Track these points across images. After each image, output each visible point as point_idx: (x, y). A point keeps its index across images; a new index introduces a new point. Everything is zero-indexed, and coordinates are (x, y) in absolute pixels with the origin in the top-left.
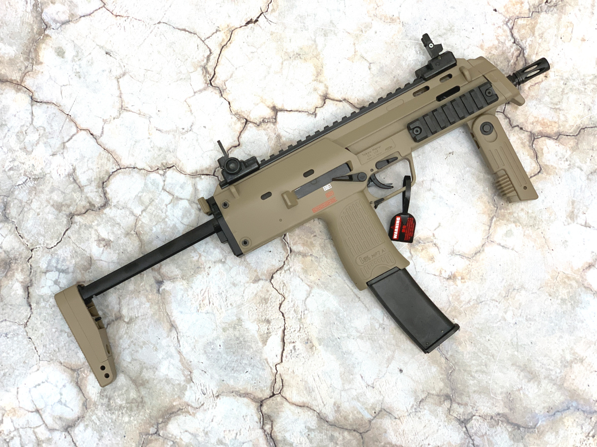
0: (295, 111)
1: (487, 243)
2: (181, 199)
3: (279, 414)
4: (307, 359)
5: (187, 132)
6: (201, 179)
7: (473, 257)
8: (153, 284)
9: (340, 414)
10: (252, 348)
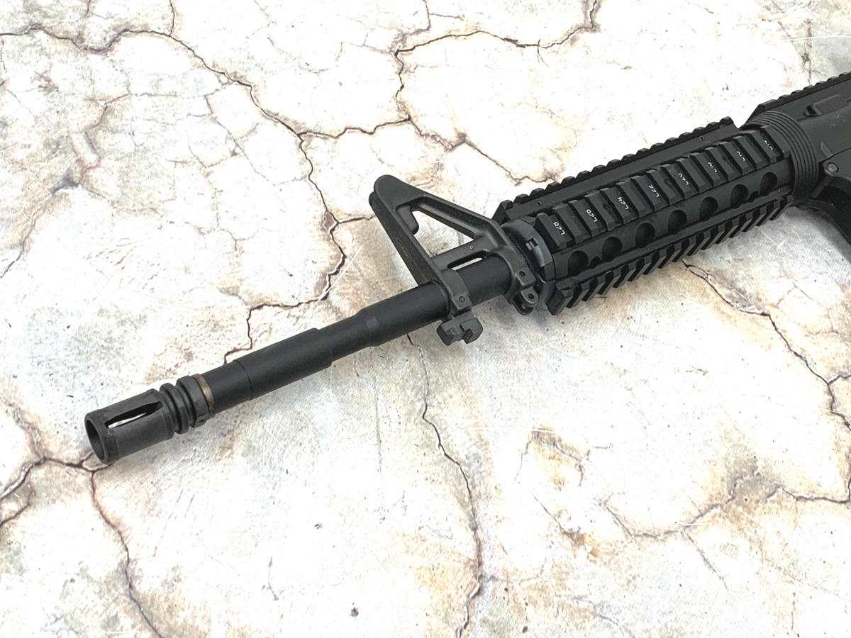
0: (490, 159)
1: (679, 534)
2: (218, 123)
3: (54, 501)
4: (198, 459)
5: (310, 71)
6: (275, 125)
7: (638, 536)
8: (57, 176)
9: (169, 593)
10: (120, 371)
